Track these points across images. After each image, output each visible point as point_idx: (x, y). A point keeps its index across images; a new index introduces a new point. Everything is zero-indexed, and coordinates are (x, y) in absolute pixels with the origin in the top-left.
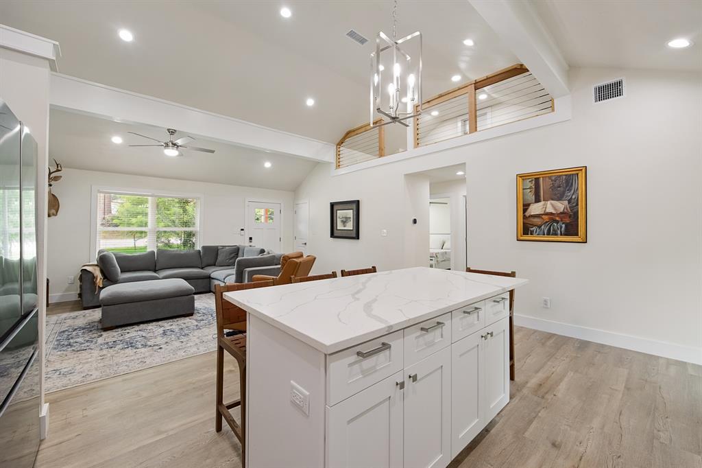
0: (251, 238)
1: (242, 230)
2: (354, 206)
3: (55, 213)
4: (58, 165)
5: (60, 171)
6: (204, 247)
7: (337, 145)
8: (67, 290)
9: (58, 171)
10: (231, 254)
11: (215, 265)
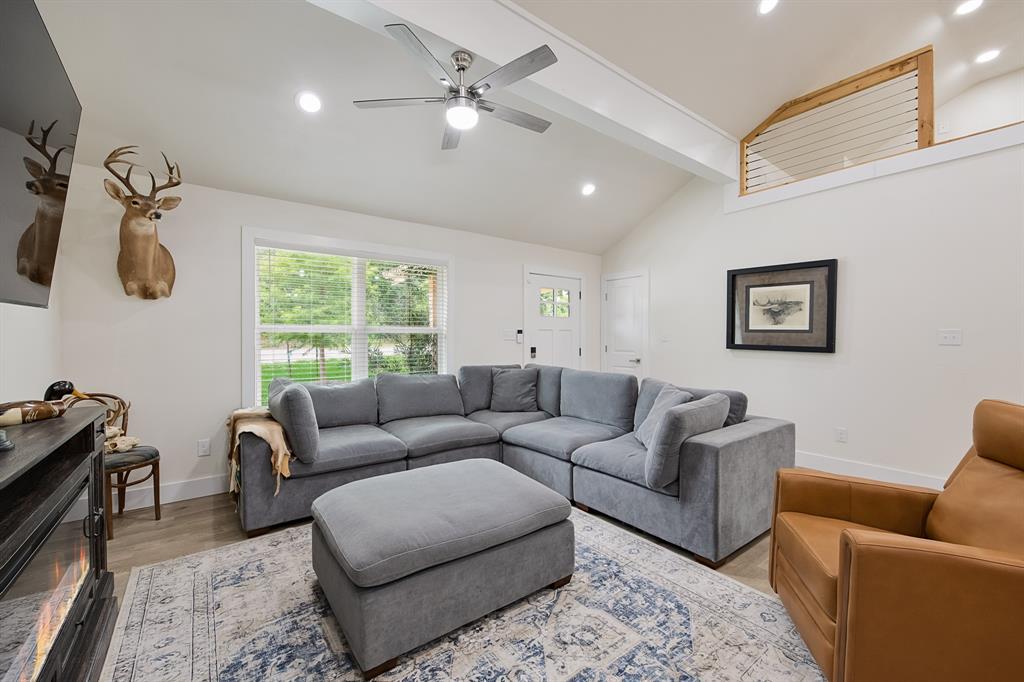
0: (533, 350)
1: (520, 332)
2: (821, 275)
3: (167, 289)
4: (171, 170)
5: (178, 184)
6: (466, 371)
7: (742, 142)
8: (195, 472)
9: (172, 184)
10: (525, 384)
11: (488, 408)
